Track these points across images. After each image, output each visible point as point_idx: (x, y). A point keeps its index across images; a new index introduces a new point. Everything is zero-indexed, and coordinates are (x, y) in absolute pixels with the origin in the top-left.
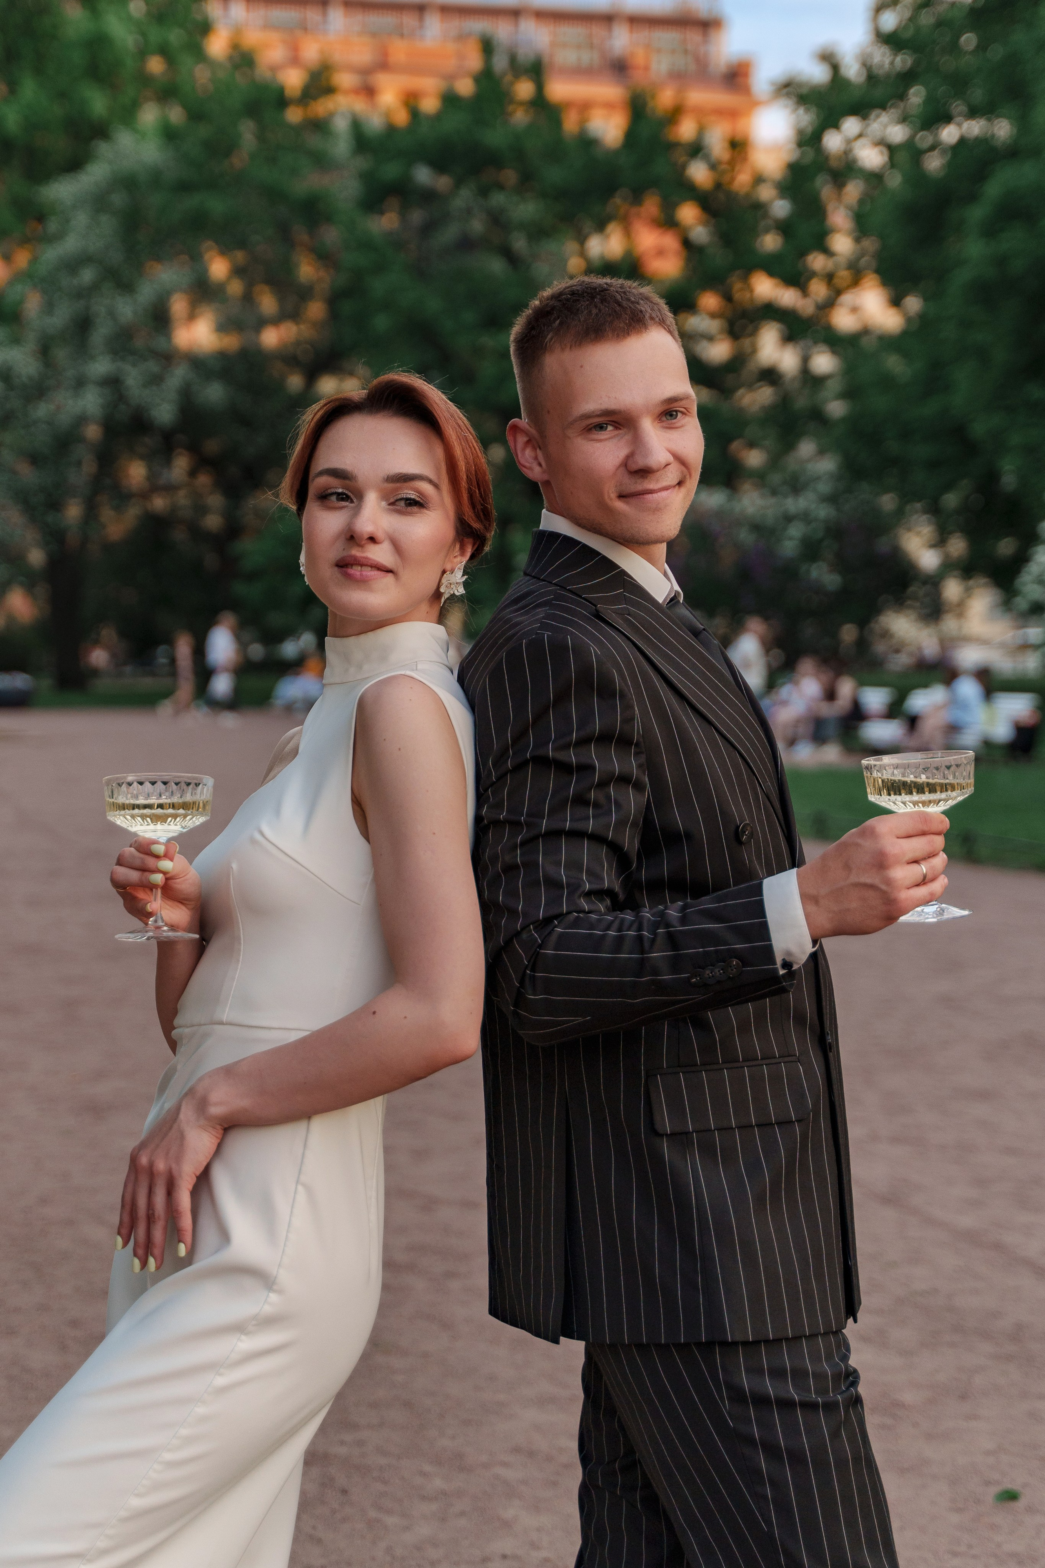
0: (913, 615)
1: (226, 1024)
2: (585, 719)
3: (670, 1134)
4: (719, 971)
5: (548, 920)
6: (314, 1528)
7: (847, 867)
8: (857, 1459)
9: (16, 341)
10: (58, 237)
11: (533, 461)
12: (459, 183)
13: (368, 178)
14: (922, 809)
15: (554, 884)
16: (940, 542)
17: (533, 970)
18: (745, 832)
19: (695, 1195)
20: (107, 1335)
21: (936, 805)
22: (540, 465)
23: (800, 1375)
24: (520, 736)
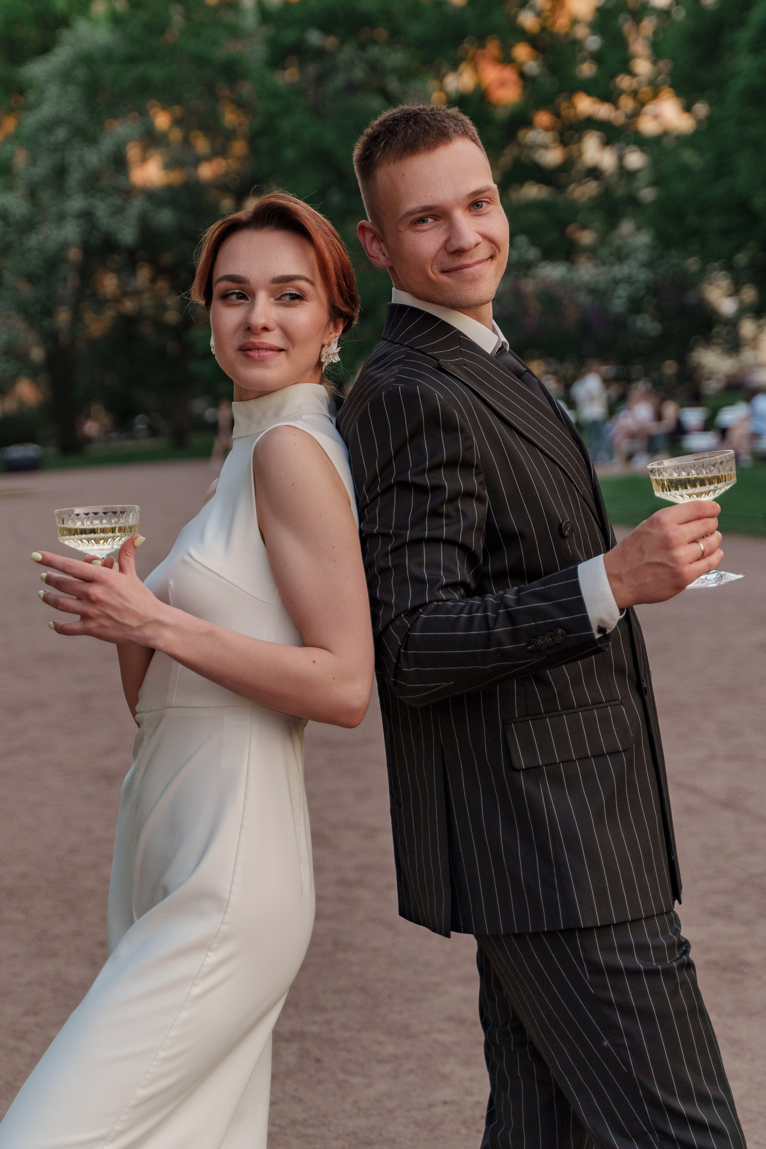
0: (719, 350)
1: (175, 707)
2: (435, 451)
3: (525, 769)
4: (549, 639)
5: (415, 609)
6: (296, 1090)
7: (641, 551)
8: (692, 1011)
9: (10, 188)
10: (37, 105)
11: (379, 252)
12: (343, 41)
13: (272, 43)
14: (697, 499)
15: (418, 581)
16: (735, 292)
17: (406, 649)
18: (567, 528)
19: (548, 816)
20: (109, 956)
21: (707, 495)
22: (384, 254)
23: (643, 948)
24: (386, 466)
